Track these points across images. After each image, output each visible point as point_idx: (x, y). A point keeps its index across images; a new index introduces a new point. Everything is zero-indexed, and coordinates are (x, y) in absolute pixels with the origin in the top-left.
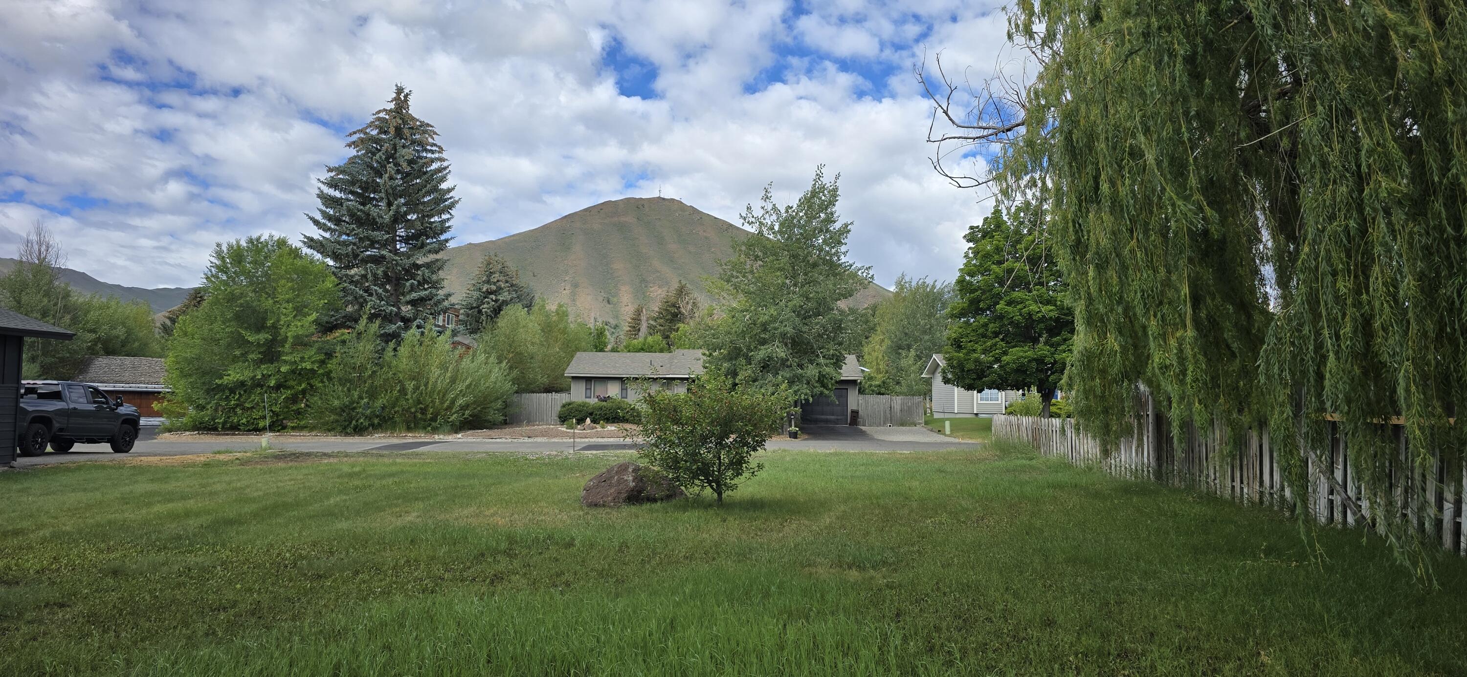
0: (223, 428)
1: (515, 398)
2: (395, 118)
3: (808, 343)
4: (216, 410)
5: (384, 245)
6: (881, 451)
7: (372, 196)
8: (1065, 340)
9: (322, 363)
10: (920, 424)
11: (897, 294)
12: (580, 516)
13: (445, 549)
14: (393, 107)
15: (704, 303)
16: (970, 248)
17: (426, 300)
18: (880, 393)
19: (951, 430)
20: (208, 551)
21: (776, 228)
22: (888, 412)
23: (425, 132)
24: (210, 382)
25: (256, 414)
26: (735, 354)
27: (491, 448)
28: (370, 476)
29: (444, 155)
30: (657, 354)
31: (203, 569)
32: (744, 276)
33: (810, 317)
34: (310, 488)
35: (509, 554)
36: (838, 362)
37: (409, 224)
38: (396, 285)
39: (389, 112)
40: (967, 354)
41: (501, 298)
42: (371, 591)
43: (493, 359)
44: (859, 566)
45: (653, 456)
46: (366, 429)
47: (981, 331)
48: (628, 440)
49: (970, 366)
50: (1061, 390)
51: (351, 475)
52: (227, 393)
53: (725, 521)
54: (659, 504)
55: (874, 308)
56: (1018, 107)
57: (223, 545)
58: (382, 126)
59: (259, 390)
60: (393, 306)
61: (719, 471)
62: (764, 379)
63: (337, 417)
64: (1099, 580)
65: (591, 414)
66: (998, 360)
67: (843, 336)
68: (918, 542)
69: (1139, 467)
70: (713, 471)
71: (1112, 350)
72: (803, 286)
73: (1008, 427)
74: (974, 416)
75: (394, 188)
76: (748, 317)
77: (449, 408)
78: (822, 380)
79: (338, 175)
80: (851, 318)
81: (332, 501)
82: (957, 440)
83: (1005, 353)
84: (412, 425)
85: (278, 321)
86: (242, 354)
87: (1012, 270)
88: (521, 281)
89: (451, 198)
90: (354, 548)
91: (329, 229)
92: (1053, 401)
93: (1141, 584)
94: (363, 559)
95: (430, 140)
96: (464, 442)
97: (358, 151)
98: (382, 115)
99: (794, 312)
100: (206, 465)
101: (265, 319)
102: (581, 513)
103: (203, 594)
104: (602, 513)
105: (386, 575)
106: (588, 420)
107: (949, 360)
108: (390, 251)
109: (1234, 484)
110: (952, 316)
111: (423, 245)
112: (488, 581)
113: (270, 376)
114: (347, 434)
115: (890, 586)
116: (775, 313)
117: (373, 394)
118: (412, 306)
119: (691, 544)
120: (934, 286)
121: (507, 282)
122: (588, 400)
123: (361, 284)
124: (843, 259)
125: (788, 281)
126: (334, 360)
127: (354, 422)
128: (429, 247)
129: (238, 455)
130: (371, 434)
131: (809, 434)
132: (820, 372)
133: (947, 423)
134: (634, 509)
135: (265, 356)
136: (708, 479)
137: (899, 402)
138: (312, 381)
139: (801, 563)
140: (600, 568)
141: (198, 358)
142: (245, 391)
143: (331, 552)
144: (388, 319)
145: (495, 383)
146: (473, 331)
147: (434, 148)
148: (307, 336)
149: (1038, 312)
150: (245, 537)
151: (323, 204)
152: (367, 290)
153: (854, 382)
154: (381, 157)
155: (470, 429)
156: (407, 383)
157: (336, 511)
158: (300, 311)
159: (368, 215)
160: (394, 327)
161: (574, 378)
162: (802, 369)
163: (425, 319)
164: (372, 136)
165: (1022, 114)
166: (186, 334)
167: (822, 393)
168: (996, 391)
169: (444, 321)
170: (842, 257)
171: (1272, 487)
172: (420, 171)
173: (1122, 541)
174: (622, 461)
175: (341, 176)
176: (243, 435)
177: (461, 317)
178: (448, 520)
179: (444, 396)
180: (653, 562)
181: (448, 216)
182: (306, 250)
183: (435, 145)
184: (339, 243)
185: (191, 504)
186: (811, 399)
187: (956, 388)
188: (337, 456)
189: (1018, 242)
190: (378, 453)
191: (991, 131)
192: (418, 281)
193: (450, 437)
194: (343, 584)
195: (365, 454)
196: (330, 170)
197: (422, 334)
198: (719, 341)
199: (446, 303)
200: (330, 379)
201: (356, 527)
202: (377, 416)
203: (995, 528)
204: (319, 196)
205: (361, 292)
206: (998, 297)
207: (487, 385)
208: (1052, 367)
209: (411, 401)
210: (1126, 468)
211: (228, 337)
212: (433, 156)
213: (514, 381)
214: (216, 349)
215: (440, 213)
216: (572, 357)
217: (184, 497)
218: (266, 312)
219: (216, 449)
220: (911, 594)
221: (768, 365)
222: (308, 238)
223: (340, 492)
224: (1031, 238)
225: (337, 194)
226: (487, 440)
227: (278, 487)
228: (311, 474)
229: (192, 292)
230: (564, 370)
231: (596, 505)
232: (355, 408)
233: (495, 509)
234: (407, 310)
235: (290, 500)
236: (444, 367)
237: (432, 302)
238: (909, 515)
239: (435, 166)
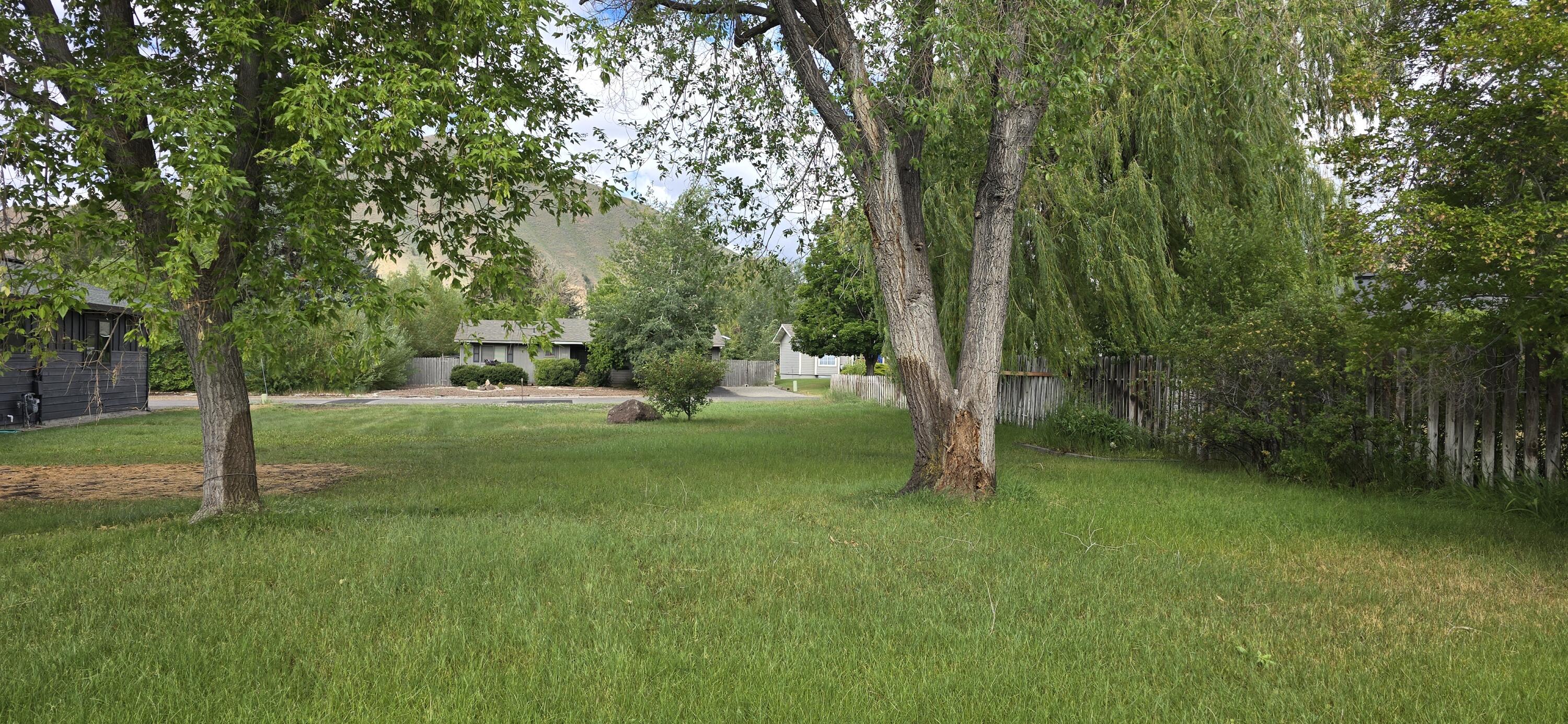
1: (414, 362)
3: (687, 317)
6: (743, 403)
10: (770, 383)
18: (735, 358)
19: (798, 388)
22: (746, 374)
26: (624, 326)
32: (631, 258)
33: (689, 296)
36: (710, 332)
40: (812, 327)
47: (822, 307)
49: (814, 337)
50: (882, 356)
62: (649, 346)
63: (259, 378)
65: (487, 376)
66: (835, 332)
67: (715, 312)
73: (841, 383)
74: (815, 377)
76: (638, 294)
82: (805, 396)
83: (841, 327)
92: (877, 364)
99: (677, 291)
106: (488, 382)
107: (798, 331)
110: (801, 295)
116: (661, 293)
122: (479, 364)
132: (696, 341)
133: (795, 383)
137: (754, 365)
145: (400, 349)
153: (718, 349)
155: (379, 390)
161: (462, 344)
162: (681, 339)
168: (833, 357)
187: (801, 354)
198: (608, 314)
202: (297, 378)
207: (394, 349)
208: (875, 338)
213: (413, 347)
216: (457, 326)
221: (652, 336)
230: (451, 338)
231: (619, 422)
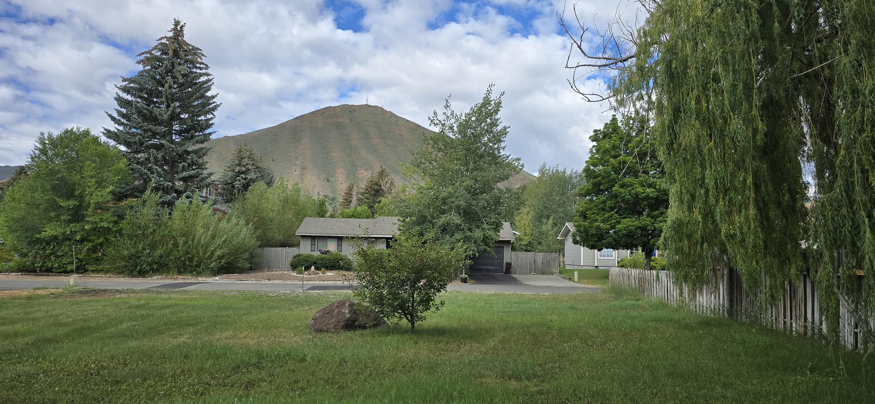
0: (40, 270)
1: (259, 251)
2: (173, 43)
3: (476, 213)
4: (35, 257)
5: (163, 136)
6: (528, 293)
7: (155, 100)
8: (662, 213)
9: (116, 222)
10: (556, 273)
11: (540, 179)
12: (309, 339)
13: (211, 362)
14: (172, 35)
15: (399, 183)
16: (594, 146)
17: (194, 178)
18: (527, 251)
19: (579, 278)
20: (33, 362)
21: (455, 129)
22: (533, 264)
23: (195, 54)
24: (31, 236)
25: (65, 260)
26: (422, 220)
27: (241, 288)
28: (152, 307)
29: (209, 71)
30: (365, 220)
31: (30, 376)
32: (430, 163)
33: (477, 194)
34: (108, 316)
35: (258, 366)
36: (497, 227)
37: (182, 121)
38: (172, 166)
39: (168, 39)
40: (591, 222)
41: (249, 177)
42: (157, 394)
43: (242, 222)
44: (517, 378)
45: (364, 294)
46: (148, 272)
47: (601, 206)
48: (346, 283)
49: (593, 231)
50: (658, 249)
51: (138, 307)
52: (44, 244)
53: (417, 343)
54: (368, 330)
55: (524, 188)
56: (632, 44)
57: (44, 358)
58: (163, 49)
59: (68, 243)
60: (169, 181)
61: (412, 307)
62: (444, 239)
63: (126, 264)
64: (692, 390)
65: (315, 263)
66: (613, 227)
67: (502, 209)
68: (559, 360)
69: (717, 307)
70: (409, 306)
71: (696, 220)
72: (473, 171)
73: (621, 276)
74: (595, 268)
75: (172, 95)
76: (432, 193)
77: (210, 257)
78: (485, 240)
79: (130, 84)
80: (507, 195)
81: (124, 326)
82: (583, 286)
83: (618, 223)
84: (182, 270)
85: (84, 191)
86: (56, 216)
87: (625, 162)
88: (264, 165)
89: (213, 103)
90: (142, 361)
91: (123, 124)
92: (653, 258)
93: (722, 393)
94: (149, 369)
95: (199, 60)
96: (220, 283)
97: (144, 67)
98: (164, 41)
99: (466, 190)
100: (29, 298)
101: (74, 190)
102: (311, 337)
103: (30, 394)
104: (326, 337)
105: (167, 382)
106: (313, 268)
107: (578, 227)
108: (168, 141)
109: (786, 320)
110: (581, 195)
111: (192, 137)
112: (243, 386)
113: (76, 232)
114: (133, 276)
115: (540, 392)
116: (452, 191)
117: (153, 247)
118: (183, 181)
119: (392, 360)
120: (564, 172)
121: (253, 165)
122: (312, 253)
123: (145, 165)
124: (502, 152)
125: (462, 168)
126: (125, 221)
127: (139, 267)
128: (197, 139)
129: (53, 291)
130: (151, 276)
131: (475, 279)
132: (484, 234)
133: (576, 273)
134: (349, 334)
135: (73, 218)
136: (405, 313)
137: (541, 257)
138: (108, 236)
139: (474, 375)
140: (326, 378)
141: (23, 218)
142: (57, 244)
143: (125, 364)
144: (166, 191)
145: (244, 239)
146: (228, 201)
147: (202, 66)
148: (104, 203)
149: (642, 193)
150: (60, 352)
151: (119, 105)
152: (150, 169)
153: (509, 242)
154: (162, 71)
155: (225, 273)
156: (179, 239)
157: (128, 333)
158: (100, 184)
159: (151, 112)
160: (169, 197)
161: (302, 236)
162: (471, 232)
163: (193, 192)
164: (156, 56)
165: (634, 50)
166: (14, 200)
167: (485, 250)
168: (611, 250)
169: (207, 193)
170: (501, 151)
171: (813, 323)
172: (191, 82)
173: (707, 361)
174: (339, 299)
175: (132, 85)
176: (55, 276)
177: (219, 190)
178: (211, 341)
179: (206, 249)
180: (365, 374)
181: (211, 116)
182: (103, 139)
183: (203, 63)
184: (128, 133)
185: (18, 327)
186: (477, 254)
187: (582, 247)
188: (126, 293)
189: (629, 142)
190: (157, 290)
191: (612, 61)
192: (188, 164)
193: (210, 279)
194: (135, 387)
195: (147, 291)
196: (124, 80)
197: (191, 202)
198: (411, 210)
199: (208, 181)
200: (121, 235)
201: (143, 346)
202: (156, 263)
203: (614, 350)
204: (116, 99)
205: (146, 171)
206: (613, 182)
207: (238, 240)
208: (652, 233)
209: (181, 252)
210: (707, 308)
211: (46, 203)
212: (201, 72)
213: (258, 238)
214: (36, 211)
215: (206, 114)
216: (302, 221)
217: (13, 322)
218: (74, 184)
219: (36, 286)
220: (556, 399)
221: (446, 229)
222: (106, 130)
223: (130, 319)
224: (638, 139)
225: (129, 98)
226: (237, 282)
227: (83, 315)
228: (108, 306)
229: (18, 169)
230: (295, 231)
231: (321, 331)
232: (139, 257)
233: (246, 333)
234: (179, 184)
235: (93, 325)
236: (206, 227)
237: (198, 179)
238: (551, 340)
239: (203, 79)
